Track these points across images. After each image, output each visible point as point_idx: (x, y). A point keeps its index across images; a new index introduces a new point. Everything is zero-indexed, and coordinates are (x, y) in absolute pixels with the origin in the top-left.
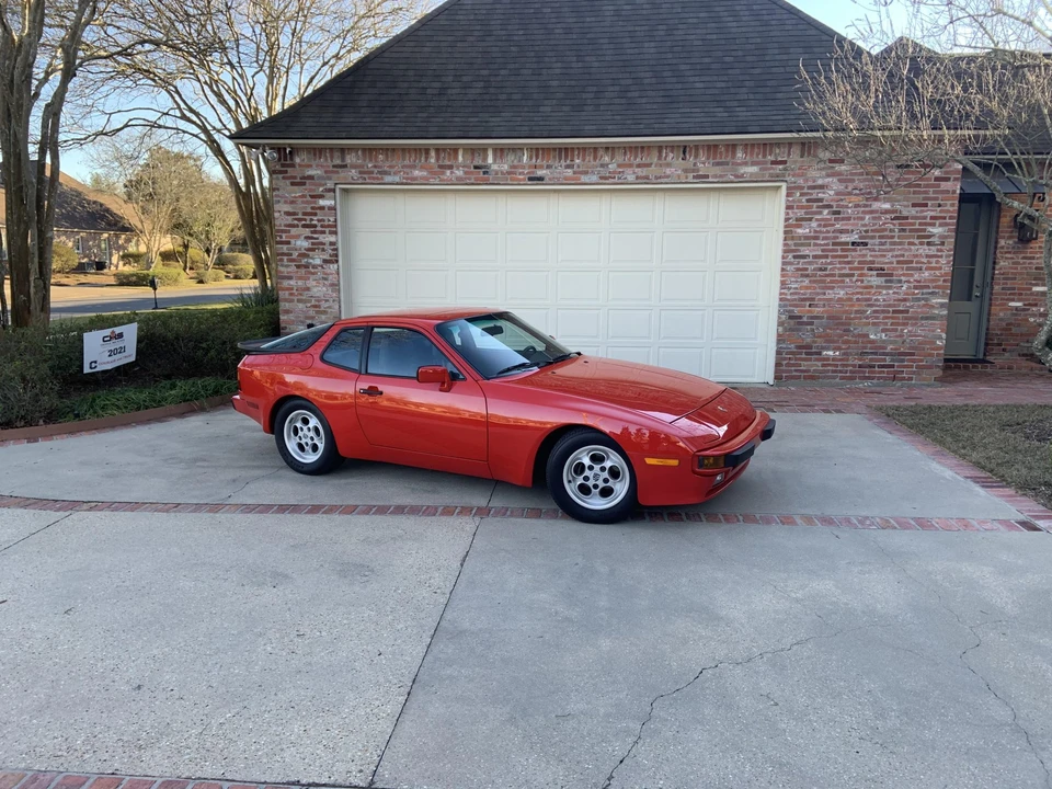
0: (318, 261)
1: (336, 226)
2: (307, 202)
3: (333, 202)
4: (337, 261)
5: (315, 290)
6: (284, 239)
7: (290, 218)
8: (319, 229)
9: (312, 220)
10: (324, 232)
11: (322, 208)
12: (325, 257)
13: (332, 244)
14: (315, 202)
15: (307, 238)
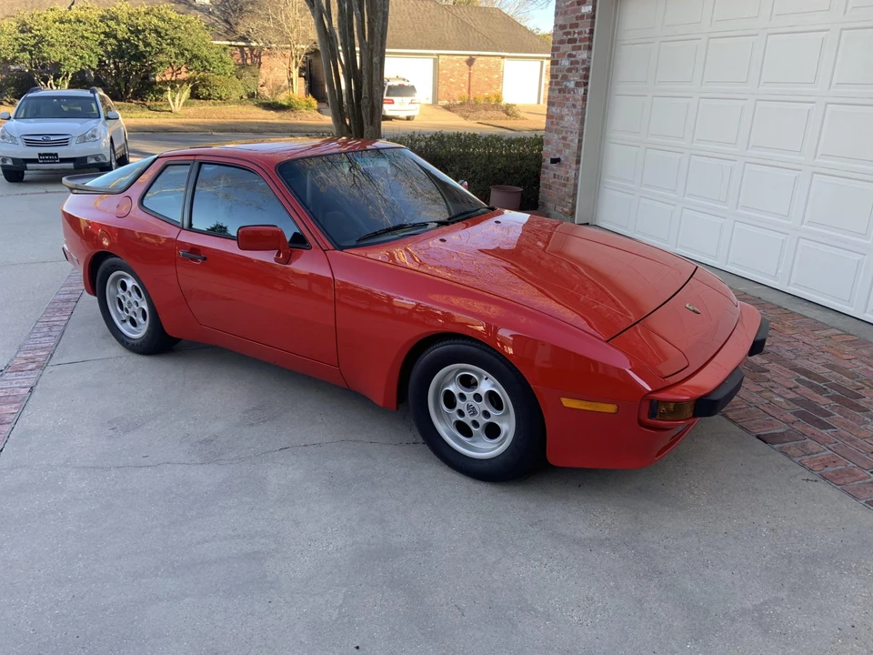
0: (572, 85)
1: (590, 39)
2: (574, 11)
3: (590, 8)
4: (586, 84)
5: (566, 119)
6: (556, 59)
7: (561, 32)
8: (578, 44)
9: (574, 33)
10: (579, 48)
11: (582, 17)
12: (577, 79)
13: (584, 62)
14: (579, 10)
15: (570, 56)
